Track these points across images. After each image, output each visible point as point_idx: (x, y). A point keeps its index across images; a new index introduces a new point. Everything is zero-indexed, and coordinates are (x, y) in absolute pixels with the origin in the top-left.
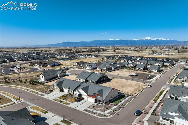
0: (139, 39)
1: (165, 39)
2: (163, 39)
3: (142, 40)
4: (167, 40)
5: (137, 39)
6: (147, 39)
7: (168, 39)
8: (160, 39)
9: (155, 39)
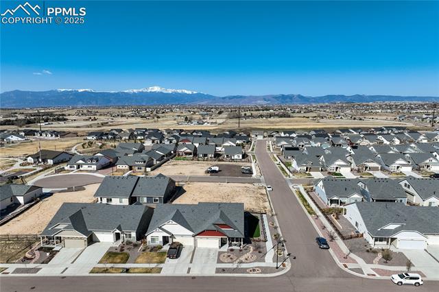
0: (135, 91)
1: (190, 93)
2: (186, 92)
3: (142, 92)
4: (193, 94)
5: (131, 91)
6: (153, 91)
7: (195, 92)
8: (179, 91)
9: (170, 91)
